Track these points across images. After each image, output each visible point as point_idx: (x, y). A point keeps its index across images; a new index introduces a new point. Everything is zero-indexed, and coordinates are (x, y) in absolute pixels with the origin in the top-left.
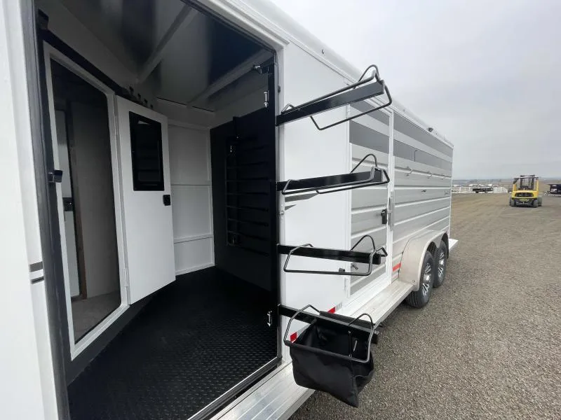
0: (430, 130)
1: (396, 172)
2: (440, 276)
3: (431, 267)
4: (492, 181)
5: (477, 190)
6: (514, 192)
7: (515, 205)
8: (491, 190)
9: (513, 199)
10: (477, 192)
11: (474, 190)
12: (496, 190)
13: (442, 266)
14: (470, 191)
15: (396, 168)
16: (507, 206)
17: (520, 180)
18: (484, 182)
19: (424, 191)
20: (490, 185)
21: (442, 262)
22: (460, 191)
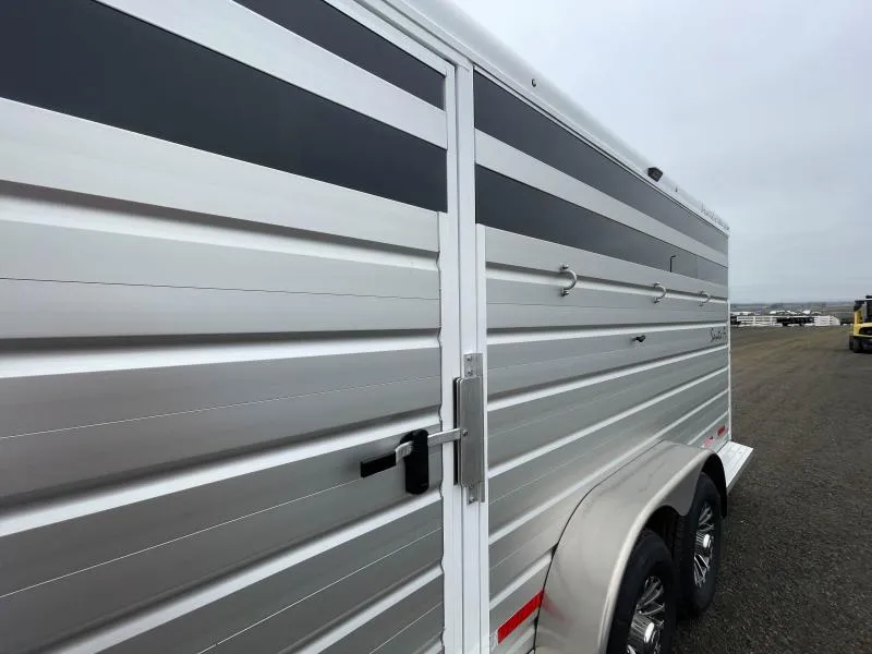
0: (655, 173)
1: (489, 282)
2: (700, 578)
3: (664, 583)
4: (808, 306)
5: (785, 322)
6: (857, 326)
7: (860, 350)
8: (810, 322)
9: (856, 337)
10: (785, 325)
11: (779, 321)
12: (820, 321)
13: (705, 552)
14: (771, 322)
15: (490, 266)
16: (845, 350)
17: (865, 305)
18: (794, 306)
19: (640, 339)
20: (807, 312)
21: (706, 541)
22: (755, 322)
